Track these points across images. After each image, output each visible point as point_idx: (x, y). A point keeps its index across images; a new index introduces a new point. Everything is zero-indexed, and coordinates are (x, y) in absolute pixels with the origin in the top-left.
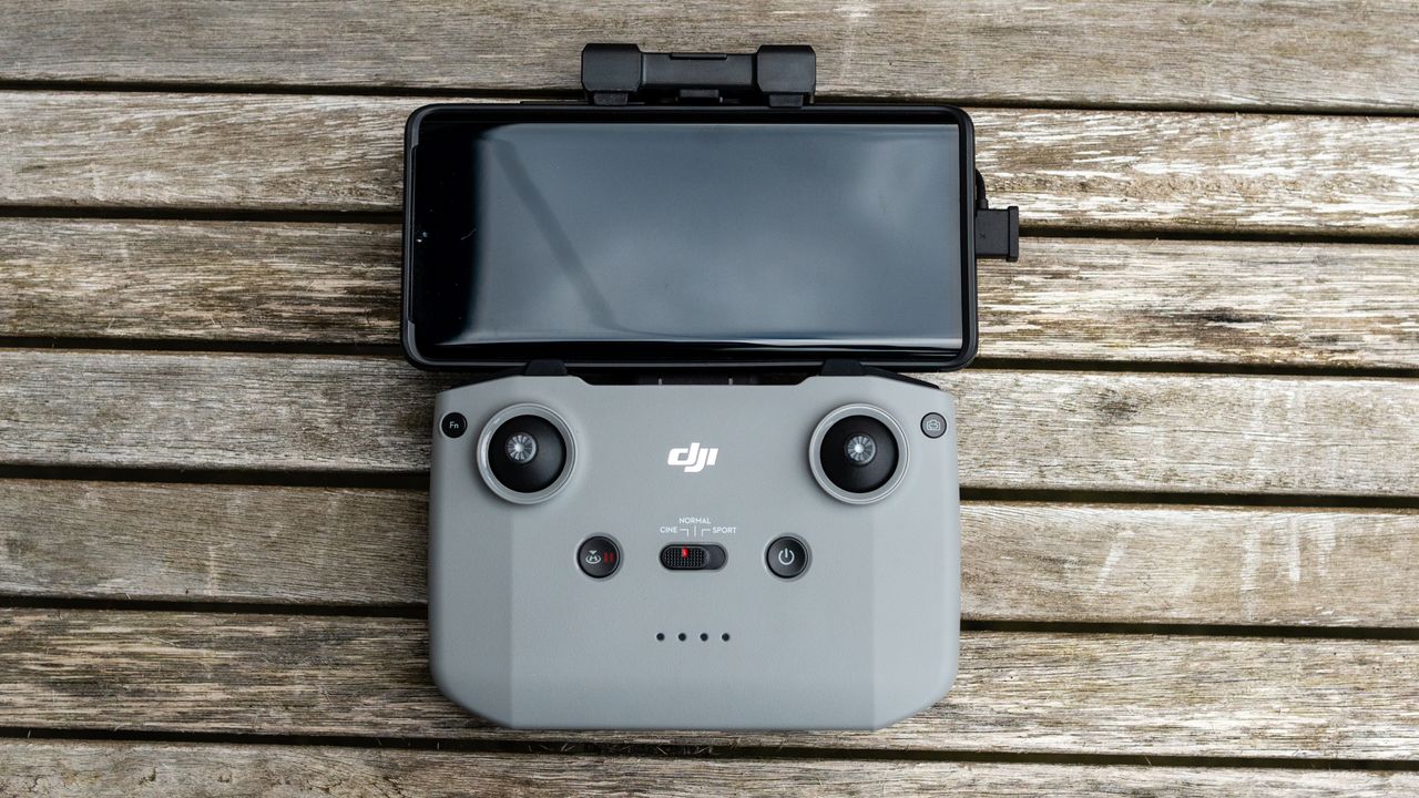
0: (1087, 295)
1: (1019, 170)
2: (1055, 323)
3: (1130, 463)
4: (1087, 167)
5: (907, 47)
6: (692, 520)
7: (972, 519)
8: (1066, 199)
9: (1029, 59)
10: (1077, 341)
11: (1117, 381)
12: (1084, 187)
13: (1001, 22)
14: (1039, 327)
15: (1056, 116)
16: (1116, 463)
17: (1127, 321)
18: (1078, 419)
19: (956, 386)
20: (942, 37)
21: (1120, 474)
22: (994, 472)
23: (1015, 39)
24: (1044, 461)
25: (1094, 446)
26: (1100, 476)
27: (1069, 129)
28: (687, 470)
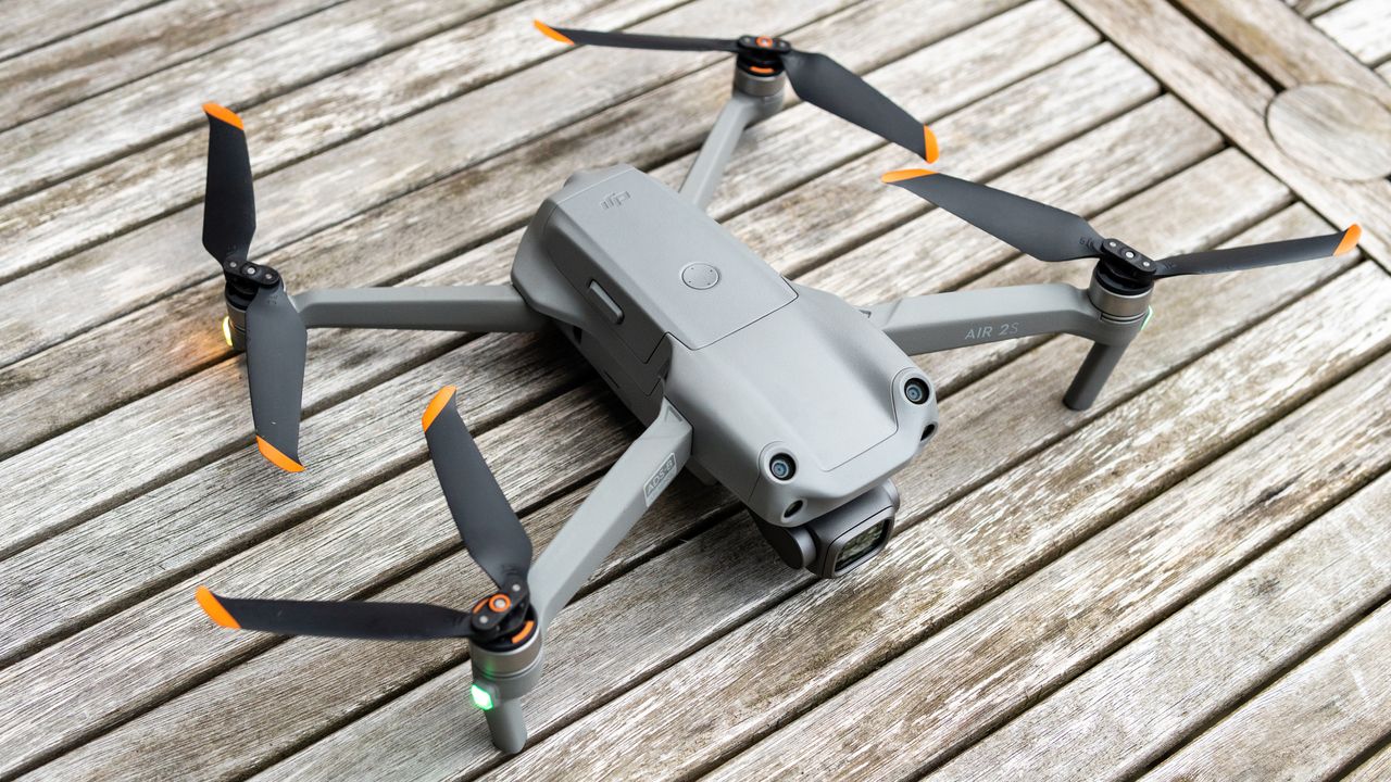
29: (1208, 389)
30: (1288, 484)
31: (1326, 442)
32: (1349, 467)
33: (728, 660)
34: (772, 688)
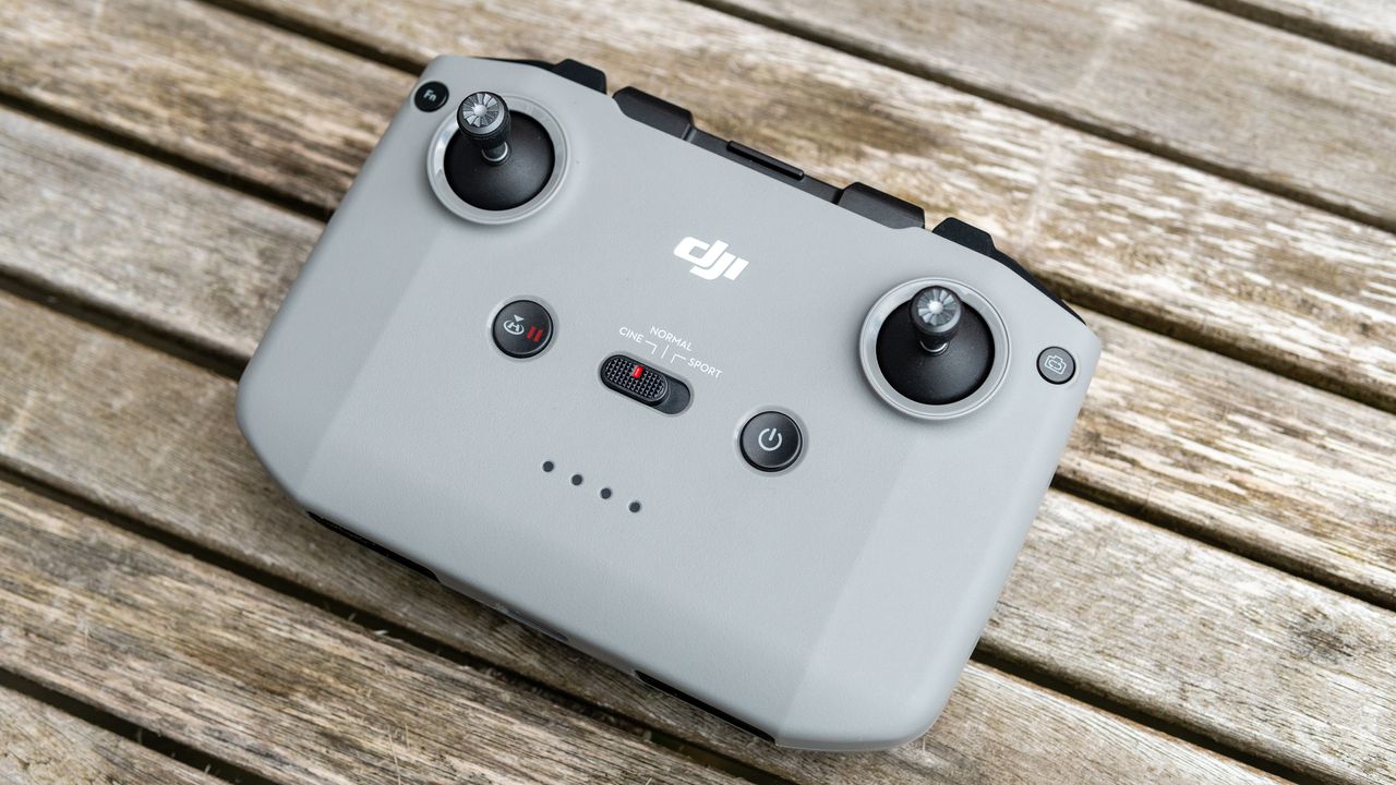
0: (1326, 471)
1: (1281, 279)
2: (1267, 494)
3: (1319, 725)
4: (1379, 305)
5: (1178, 82)
6: (669, 337)
7: (1060, 720)
8: (1335, 337)
9: (1339, 145)
10: (1293, 528)
11: (1335, 603)
12: (1366, 329)
13: (1315, 89)
14: (1242, 492)
15: (1356, 228)
16: (1298, 718)
17: (1375, 526)
18: (1261, 635)
19: (1098, 530)
20: (1229, 84)
21: (1301, 736)
22: (1113, 666)
23: (1328, 115)
24: (1192, 676)
25: (1272, 682)
26: (1269, 728)
27: (1369, 249)
28: (695, 271)
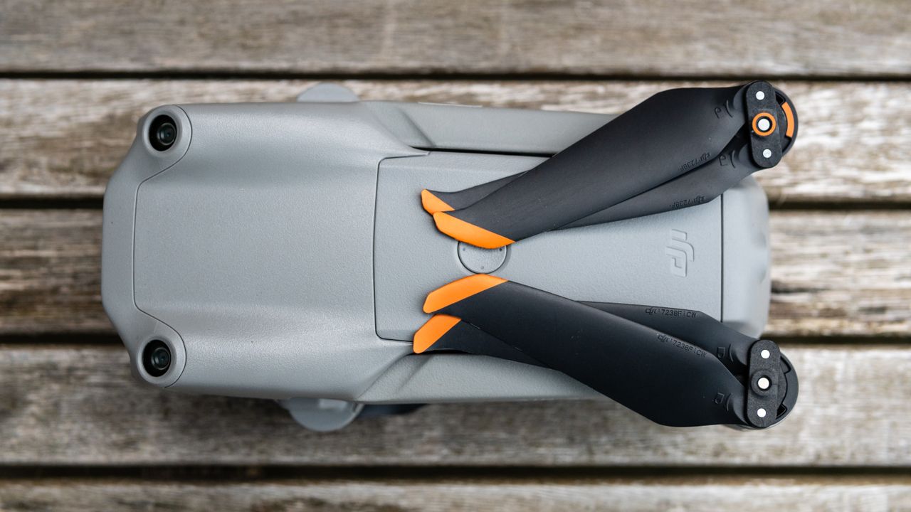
29: (827, 127)
30: (801, 290)
31: (893, 272)
32: (889, 316)
33: (68, 110)
34: (88, 166)
